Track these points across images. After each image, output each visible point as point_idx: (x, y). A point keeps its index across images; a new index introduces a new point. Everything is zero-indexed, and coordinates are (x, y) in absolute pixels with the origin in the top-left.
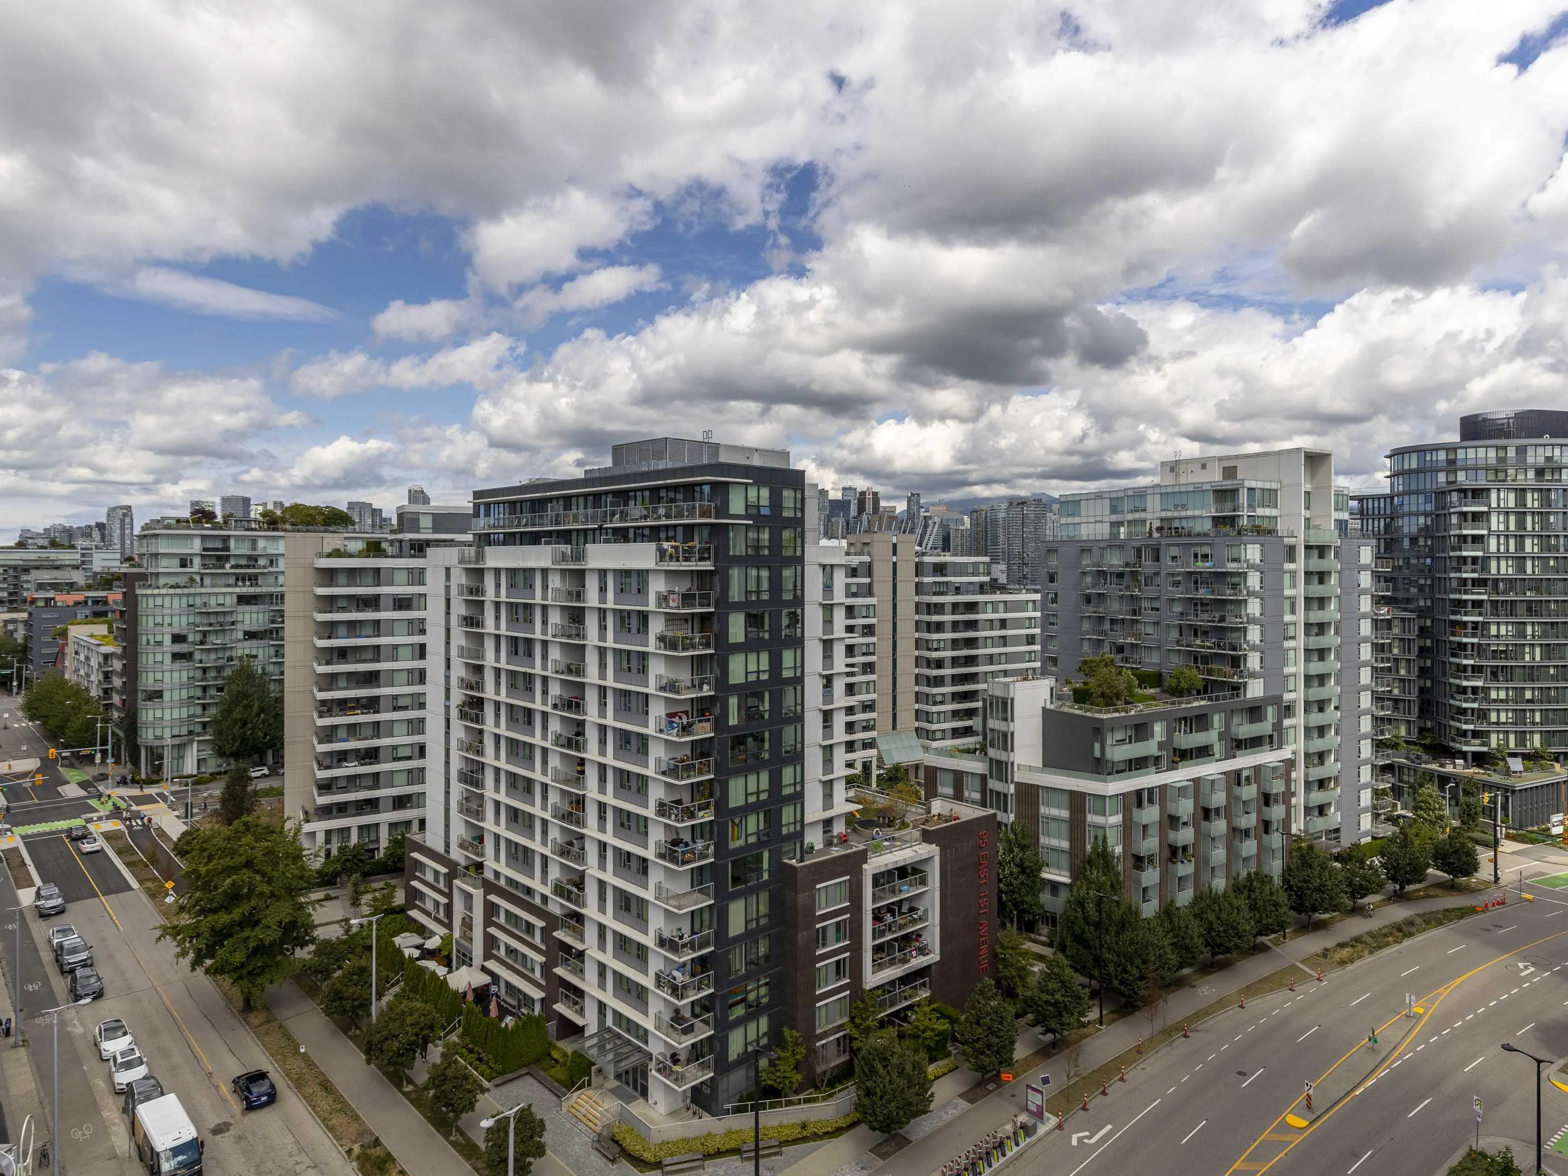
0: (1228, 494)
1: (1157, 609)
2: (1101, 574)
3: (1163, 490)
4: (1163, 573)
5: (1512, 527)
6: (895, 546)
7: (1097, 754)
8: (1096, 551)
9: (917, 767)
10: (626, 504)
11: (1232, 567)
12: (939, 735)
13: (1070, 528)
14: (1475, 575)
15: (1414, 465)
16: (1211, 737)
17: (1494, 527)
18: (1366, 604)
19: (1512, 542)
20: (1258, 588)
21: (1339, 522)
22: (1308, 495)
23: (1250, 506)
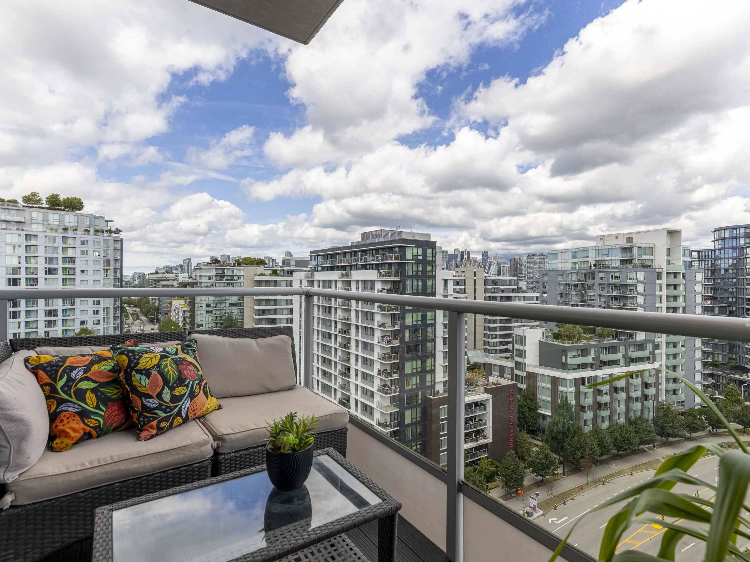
0: (628, 250)
1: (594, 300)
2: (568, 284)
3: (597, 248)
4: (596, 284)
6: (475, 273)
7: (564, 361)
8: (565, 275)
9: (484, 364)
10: (366, 255)
11: (630, 282)
12: (494, 352)
13: (554, 265)
15: (727, 235)
16: (618, 356)
18: (699, 299)
20: (642, 291)
21: (685, 262)
22: (668, 249)
23: (639, 255)
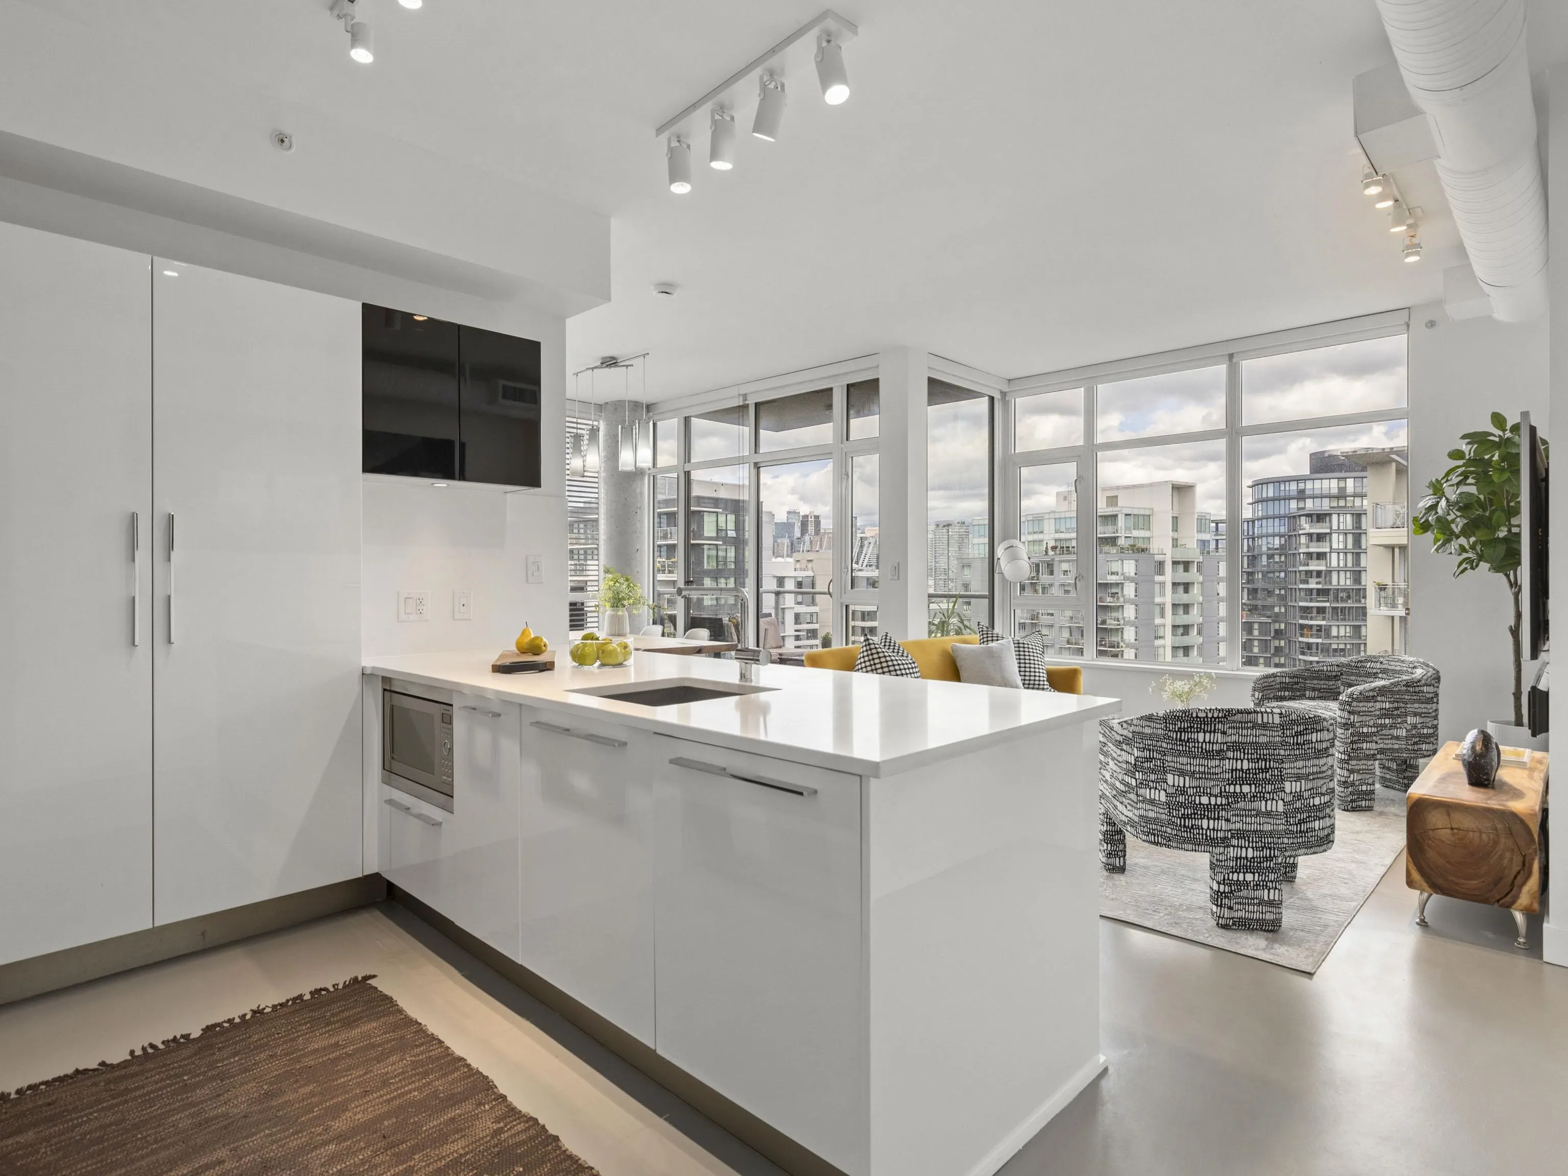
0: (1109, 519)
1: (1052, 615)
3: (1057, 516)
4: (1057, 584)
5: (1350, 546)
11: (1112, 579)
13: (981, 547)
14: (1320, 586)
15: (1271, 494)
17: (1335, 546)
18: (1223, 610)
19: (1350, 557)
20: (1132, 596)
21: (1204, 543)
22: (1175, 519)
23: (1127, 529)
